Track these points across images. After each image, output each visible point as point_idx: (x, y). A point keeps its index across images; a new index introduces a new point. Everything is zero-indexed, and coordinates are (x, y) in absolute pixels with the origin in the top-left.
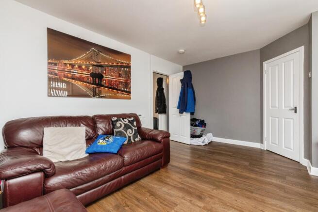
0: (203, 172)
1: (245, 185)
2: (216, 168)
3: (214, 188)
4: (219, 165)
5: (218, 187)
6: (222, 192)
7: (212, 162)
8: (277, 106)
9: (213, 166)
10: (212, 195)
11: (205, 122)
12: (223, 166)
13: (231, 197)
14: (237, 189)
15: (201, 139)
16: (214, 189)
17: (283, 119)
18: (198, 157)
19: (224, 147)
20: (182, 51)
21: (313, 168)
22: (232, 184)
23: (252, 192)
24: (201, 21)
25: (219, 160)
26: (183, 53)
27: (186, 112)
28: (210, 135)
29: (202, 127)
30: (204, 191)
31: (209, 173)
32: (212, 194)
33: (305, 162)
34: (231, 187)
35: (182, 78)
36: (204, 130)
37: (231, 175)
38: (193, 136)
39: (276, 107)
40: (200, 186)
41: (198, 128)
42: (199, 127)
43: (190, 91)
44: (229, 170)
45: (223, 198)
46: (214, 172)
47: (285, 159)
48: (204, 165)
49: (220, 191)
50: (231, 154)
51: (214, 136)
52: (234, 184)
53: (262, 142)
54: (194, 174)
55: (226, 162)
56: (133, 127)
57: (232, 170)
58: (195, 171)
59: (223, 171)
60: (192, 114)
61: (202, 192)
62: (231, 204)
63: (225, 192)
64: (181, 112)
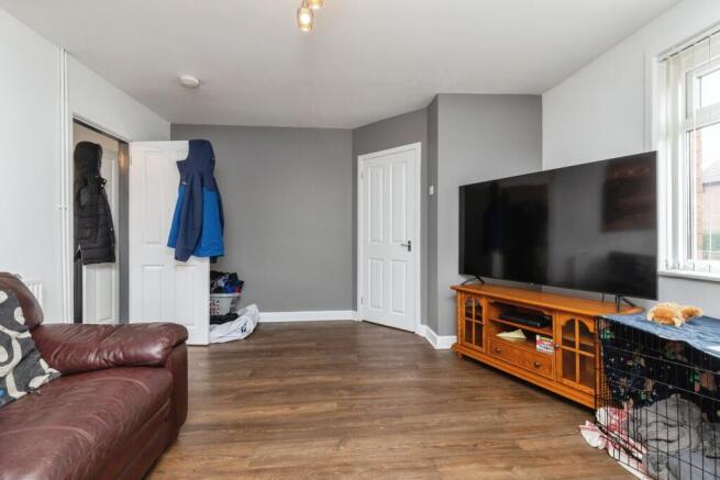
0: (286, 410)
1: (381, 405)
2: (309, 389)
3: (337, 441)
4: (311, 379)
5: (343, 435)
6: (358, 445)
7: (291, 377)
8: (381, 239)
9: (299, 385)
10: (346, 464)
11: (240, 278)
12: (318, 379)
13: (380, 447)
14: (377, 422)
15: (235, 325)
16: (338, 445)
17: (391, 263)
18: (252, 375)
19: (291, 334)
20: (190, 78)
21: (439, 338)
22: (360, 413)
23: (400, 416)
24: (300, 25)
25: (302, 368)
26: (195, 88)
27: (198, 255)
28: (253, 308)
29: (233, 291)
30: (322, 463)
31: (303, 409)
32: (345, 460)
33: (423, 331)
34: (364, 424)
35: (184, 156)
36: (239, 298)
37: (346, 395)
38: (216, 320)
39: (379, 241)
40: (304, 453)
41: (224, 295)
42: (227, 292)
43: (209, 196)
44: (333, 383)
45: (368, 459)
46: (314, 401)
47: (394, 332)
48: (277, 391)
49: (351, 444)
50: (313, 344)
51: (261, 310)
52: (363, 413)
53: (355, 308)
54: (268, 425)
55: (318, 367)
56: (12, 334)
57: (339, 382)
58: (267, 417)
59: (326, 389)
60: (213, 260)
61: (320, 467)
62: (388, 463)
63: (361, 441)
64: (182, 256)
